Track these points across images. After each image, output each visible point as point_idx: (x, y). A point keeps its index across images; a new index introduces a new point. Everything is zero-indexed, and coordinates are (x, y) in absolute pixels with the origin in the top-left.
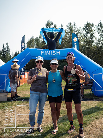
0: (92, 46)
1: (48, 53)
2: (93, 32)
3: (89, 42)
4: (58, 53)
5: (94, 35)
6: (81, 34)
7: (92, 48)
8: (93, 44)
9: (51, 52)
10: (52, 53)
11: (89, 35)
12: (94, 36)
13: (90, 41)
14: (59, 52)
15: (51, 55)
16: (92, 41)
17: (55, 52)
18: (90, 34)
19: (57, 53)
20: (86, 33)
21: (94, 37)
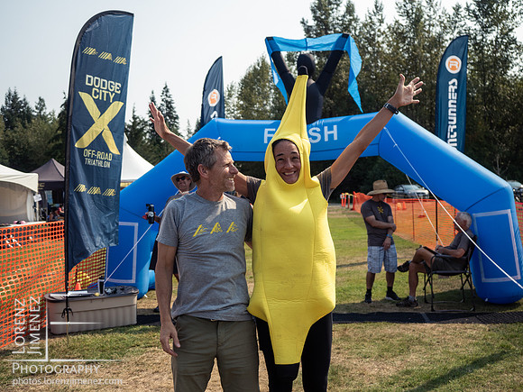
4: (331, 136)
14: (335, 132)
17: (318, 130)
19: (327, 133)
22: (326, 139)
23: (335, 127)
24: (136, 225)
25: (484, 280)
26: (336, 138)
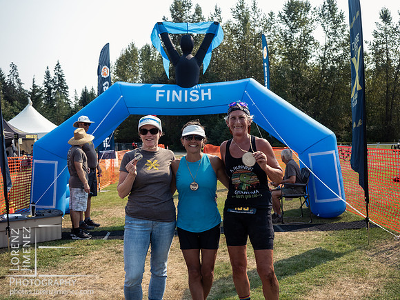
0: (306, 67)
1: (176, 95)
2: (309, 27)
3: (296, 56)
4: (206, 97)
5: (311, 34)
6: (274, 31)
7: (306, 74)
8: (309, 61)
9: (186, 92)
10: (189, 96)
11: (297, 35)
12: (312, 39)
13: (301, 52)
14: (209, 93)
15: (186, 101)
16: (307, 53)
17: (197, 92)
18: (299, 33)
19: (203, 94)
20: (288, 28)
21: (312, 42)
22: (203, 99)
23: (209, 90)
24: (56, 163)
25: (317, 201)
26: (210, 98)
